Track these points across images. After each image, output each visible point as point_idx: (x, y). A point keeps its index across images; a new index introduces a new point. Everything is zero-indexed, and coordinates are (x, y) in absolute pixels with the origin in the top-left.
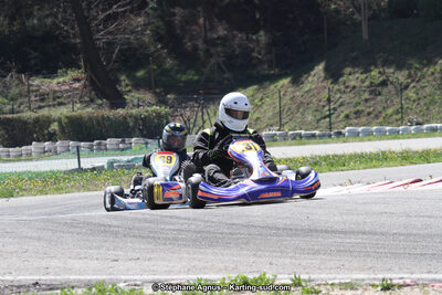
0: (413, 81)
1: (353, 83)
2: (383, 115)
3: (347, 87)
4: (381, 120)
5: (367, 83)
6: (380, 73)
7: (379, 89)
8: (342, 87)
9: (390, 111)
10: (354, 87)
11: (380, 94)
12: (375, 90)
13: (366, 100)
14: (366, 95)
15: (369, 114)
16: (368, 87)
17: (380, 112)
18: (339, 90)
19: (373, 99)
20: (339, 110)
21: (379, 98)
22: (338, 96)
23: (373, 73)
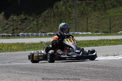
0: (35, 18)
1: (15, 18)
2: (26, 29)
3: (13, 20)
4: (25, 31)
5: (20, 19)
6: (24, 15)
7: (24, 20)
8: (11, 20)
9: (28, 28)
10: (15, 20)
11: (24, 22)
12: (23, 21)
13: (20, 24)
14: (20, 23)
15: (21, 29)
16: (20, 20)
17: (24, 28)
18: (10, 21)
19: (22, 24)
20: (10, 27)
21: (24, 24)
22: (10, 22)
23: (22, 15)
